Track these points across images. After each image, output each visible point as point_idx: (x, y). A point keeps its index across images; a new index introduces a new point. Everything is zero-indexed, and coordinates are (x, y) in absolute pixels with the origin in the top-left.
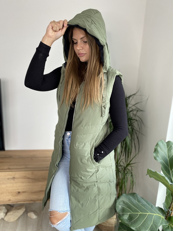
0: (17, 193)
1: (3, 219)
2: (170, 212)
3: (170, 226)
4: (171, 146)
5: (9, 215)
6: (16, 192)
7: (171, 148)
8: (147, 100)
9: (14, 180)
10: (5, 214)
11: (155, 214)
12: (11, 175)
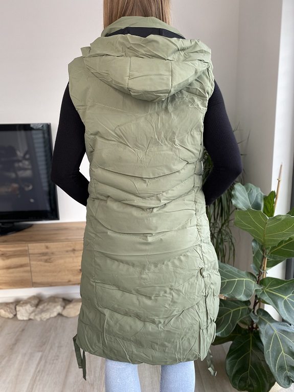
0: (79, 271)
1: (60, 315)
2: (262, 272)
3: (266, 291)
4: (251, 189)
5: (68, 308)
6: (77, 270)
7: (251, 191)
8: (248, 137)
9: (74, 253)
10: (62, 308)
11: (245, 279)
12: (70, 247)
